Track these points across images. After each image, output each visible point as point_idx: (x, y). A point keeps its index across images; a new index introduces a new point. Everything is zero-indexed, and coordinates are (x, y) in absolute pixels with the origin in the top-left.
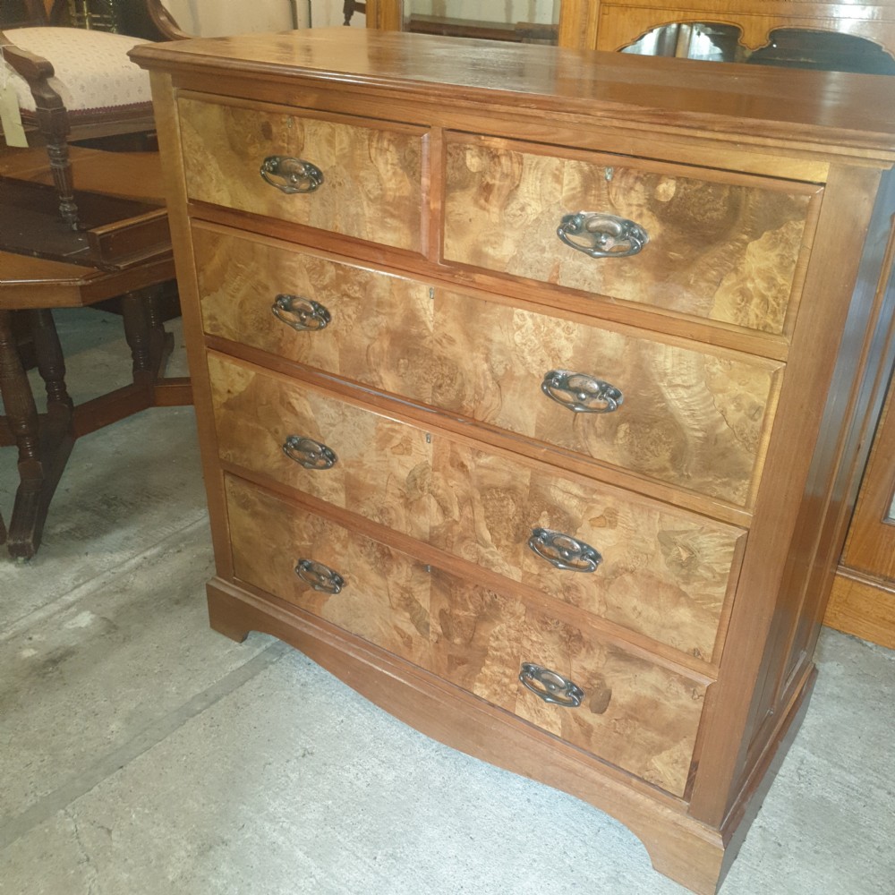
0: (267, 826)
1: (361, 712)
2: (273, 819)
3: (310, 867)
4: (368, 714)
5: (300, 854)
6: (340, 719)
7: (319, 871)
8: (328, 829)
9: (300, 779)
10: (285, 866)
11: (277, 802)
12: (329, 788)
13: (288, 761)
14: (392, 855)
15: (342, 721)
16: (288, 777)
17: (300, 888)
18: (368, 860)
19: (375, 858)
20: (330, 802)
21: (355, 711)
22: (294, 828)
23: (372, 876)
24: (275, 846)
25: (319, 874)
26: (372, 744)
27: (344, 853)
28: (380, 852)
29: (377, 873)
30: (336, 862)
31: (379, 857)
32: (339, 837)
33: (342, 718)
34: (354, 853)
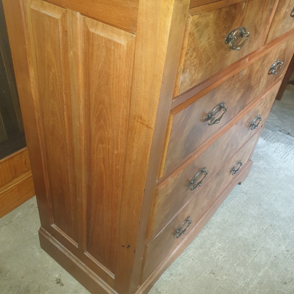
0: (251, 286)
1: (187, 253)
2: (247, 284)
3: (264, 271)
4: (187, 250)
5: (260, 274)
6: (192, 261)
7: (265, 268)
8: (247, 265)
9: (226, 275)
10: (266, 279)
11: (239, 283)
12: (228, 265)
13: (218, 280)
14: (252, 246)
15: (193, 260)
16: (226, 280)
17: (273, 274)
18: (257, 253)
19: (255, 251)
20: (235, 264)
21: (187, 255)
22: (250, 277)
23: (262, 252)
24: (259, 283)
25: (266, 268)
26: (204, 249)
27: (256, 260)
28: (252, 249)
29: (261, 250)
30: (260, 262)
31: (254, 249)
32: (250, 261)
33: (191, 259)
34: (255, 257)
